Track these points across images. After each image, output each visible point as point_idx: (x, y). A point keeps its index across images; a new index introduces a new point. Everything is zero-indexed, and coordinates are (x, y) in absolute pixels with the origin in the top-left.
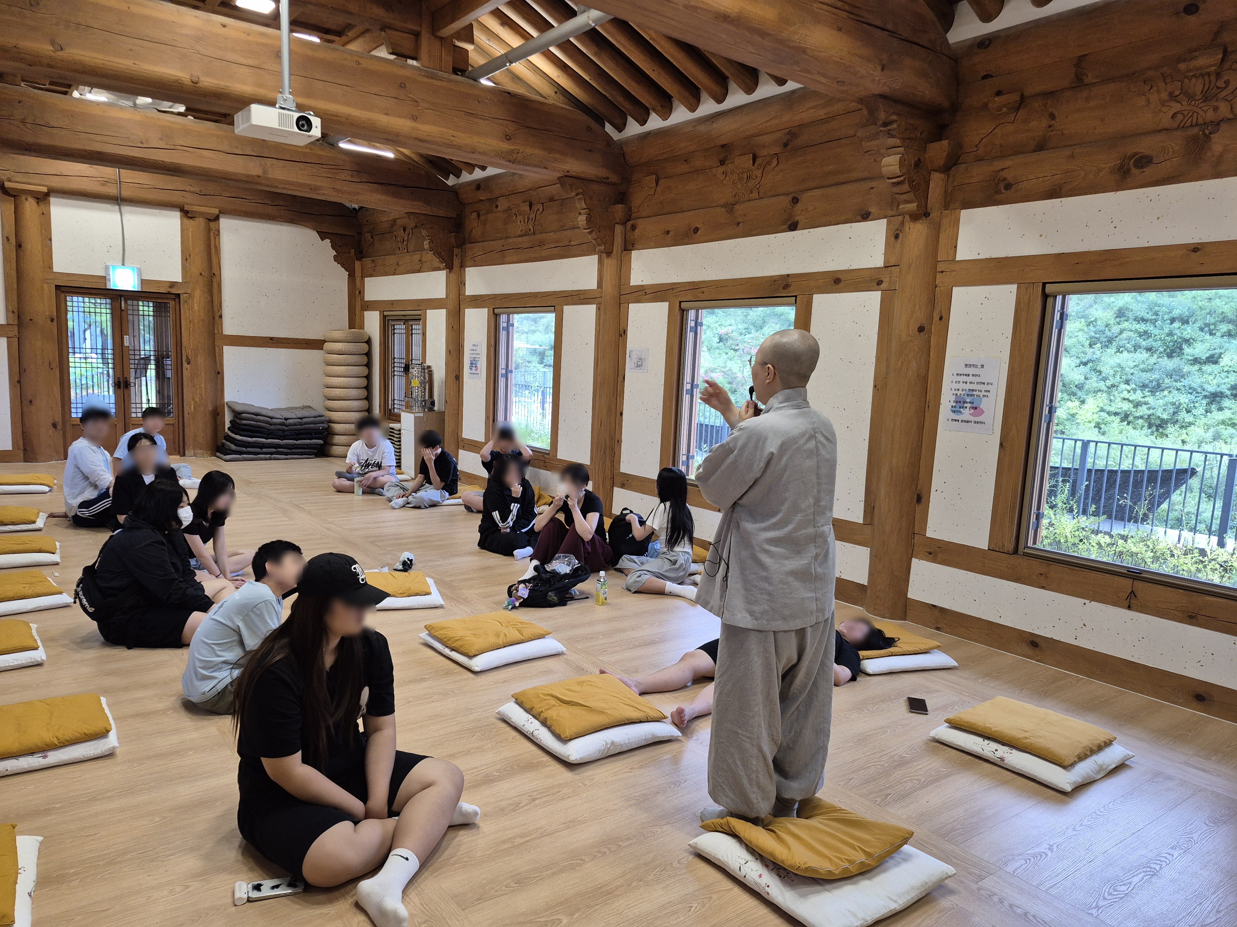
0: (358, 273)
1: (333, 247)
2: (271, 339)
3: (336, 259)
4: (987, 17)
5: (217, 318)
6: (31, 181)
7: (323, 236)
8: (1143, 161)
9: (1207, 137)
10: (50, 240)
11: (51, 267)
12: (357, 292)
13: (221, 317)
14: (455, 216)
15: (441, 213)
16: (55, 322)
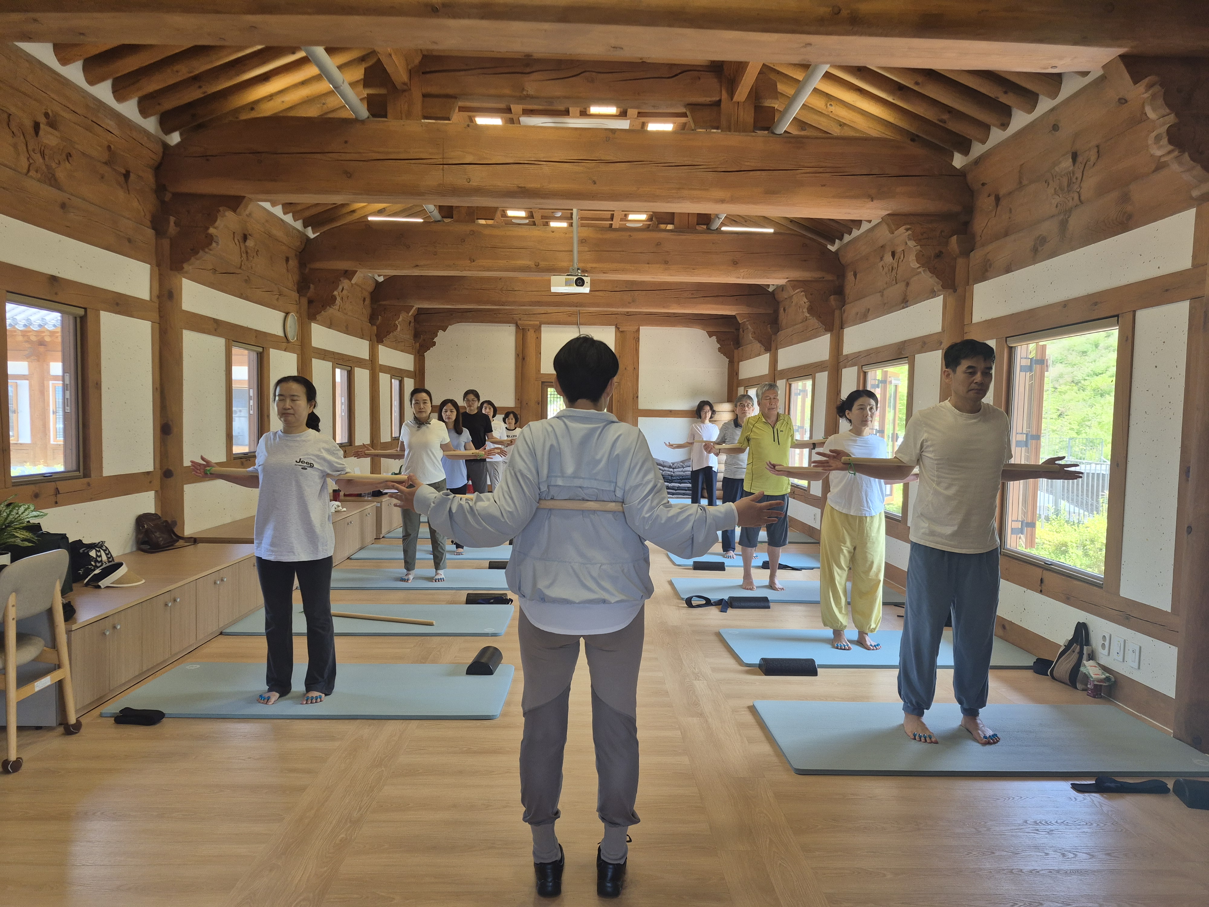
0: (736, 359)
1: (718, 342)
2: (671, 411)
3: (720, 350)
4: (983, 142)
5: (635, 398)
6: (532, 319)
7: (710, 334)
8: (1042, 240)
9: (1067, 221)
10: (540, 354)
11: (539, 371)
12: (735, 374)
13: (637, 397)
14: (772, 312)
15: (761, 311)
16: (540, 405)
